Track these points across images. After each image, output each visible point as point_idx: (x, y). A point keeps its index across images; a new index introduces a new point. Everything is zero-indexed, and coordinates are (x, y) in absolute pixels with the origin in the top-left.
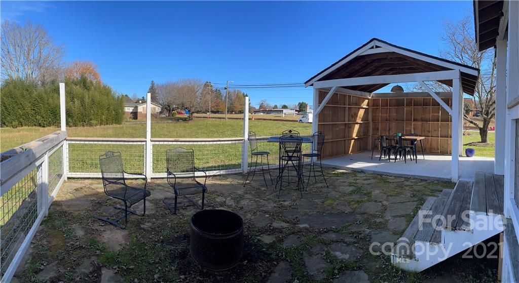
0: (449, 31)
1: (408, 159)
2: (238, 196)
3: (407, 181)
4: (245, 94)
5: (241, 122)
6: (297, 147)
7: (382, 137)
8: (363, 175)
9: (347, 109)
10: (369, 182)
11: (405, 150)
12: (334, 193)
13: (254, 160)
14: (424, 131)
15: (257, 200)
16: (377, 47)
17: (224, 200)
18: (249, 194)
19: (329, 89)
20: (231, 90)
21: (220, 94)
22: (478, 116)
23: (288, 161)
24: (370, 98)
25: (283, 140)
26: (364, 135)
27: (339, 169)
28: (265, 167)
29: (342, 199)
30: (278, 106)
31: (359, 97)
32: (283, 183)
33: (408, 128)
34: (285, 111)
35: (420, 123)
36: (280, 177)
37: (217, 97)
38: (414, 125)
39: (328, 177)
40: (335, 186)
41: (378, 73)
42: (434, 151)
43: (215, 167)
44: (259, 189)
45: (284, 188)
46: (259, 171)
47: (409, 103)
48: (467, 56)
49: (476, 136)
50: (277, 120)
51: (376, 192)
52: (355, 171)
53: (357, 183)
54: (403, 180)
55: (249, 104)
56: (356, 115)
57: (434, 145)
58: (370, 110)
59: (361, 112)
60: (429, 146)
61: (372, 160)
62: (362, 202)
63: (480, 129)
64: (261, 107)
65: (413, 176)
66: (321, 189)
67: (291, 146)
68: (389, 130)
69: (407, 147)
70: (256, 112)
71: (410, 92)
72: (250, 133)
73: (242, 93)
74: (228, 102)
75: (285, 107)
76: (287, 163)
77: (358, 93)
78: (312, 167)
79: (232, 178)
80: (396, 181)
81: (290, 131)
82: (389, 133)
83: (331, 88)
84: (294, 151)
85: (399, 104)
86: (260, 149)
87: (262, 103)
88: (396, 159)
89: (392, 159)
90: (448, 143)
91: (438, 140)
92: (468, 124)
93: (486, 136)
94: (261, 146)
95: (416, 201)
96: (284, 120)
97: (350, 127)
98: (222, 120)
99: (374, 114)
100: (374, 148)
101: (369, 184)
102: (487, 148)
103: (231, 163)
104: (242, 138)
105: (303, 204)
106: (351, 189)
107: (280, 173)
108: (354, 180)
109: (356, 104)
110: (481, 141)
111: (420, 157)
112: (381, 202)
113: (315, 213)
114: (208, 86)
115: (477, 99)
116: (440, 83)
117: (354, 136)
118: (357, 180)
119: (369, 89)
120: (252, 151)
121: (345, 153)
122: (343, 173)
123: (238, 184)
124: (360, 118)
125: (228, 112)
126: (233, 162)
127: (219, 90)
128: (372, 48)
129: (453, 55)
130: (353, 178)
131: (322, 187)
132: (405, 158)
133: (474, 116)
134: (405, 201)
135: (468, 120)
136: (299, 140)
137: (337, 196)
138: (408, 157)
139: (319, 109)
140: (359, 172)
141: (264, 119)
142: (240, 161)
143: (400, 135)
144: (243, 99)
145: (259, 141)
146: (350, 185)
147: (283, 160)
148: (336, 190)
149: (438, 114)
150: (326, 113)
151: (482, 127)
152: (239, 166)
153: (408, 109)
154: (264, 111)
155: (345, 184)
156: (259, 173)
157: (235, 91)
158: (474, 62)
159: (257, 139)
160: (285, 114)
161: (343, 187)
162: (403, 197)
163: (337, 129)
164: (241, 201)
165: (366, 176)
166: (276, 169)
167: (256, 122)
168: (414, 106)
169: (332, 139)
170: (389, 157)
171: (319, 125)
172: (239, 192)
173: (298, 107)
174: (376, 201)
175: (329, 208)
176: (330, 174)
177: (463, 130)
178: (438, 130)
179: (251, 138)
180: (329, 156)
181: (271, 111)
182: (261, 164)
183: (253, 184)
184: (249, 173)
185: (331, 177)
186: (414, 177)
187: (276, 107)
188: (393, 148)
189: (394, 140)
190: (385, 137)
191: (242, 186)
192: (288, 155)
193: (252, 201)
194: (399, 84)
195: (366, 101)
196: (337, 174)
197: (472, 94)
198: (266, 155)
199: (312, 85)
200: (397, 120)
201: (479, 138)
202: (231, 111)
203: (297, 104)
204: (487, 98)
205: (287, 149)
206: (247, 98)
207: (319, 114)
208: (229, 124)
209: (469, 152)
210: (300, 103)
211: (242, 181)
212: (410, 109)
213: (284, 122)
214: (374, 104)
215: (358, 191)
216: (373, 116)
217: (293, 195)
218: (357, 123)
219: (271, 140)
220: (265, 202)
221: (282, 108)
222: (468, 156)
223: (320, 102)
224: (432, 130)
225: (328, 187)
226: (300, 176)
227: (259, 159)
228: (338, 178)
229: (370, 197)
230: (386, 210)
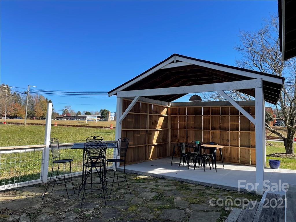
0: (246, 42)
1: (208, 168)
2: (34, 211)
3: (207, 189)
4: (48, 100)
5: (43, 129)
6: (101, 153)
7: (181, 144)
8: (163, 181)
9: (148, 117)
10: (170, 188)
11: (204, 158)
12: (136, 199)
13: (56, 168)
14: (223, 140)
15: (56, 212)
16: (177, 61)
17: (18, 218)
18: (48, 207)
19: (133, 98)
20: (33, 95)
21: (19, 98)
22: (279, 126)
23: (92, 167)
24: (169, 107)
25: (87, 147)
26: (163, 142)
27: (140, 175)
28: (67, 176)
29: (145, 205)
30: (81, 113)
31: (159, 106)
32: (86, 191)
33: (206, 137)
34: (88, 117)
35: (218, 132)
36: (84, 185)
37: (16, 101)
38: (212, 133)
39: (130, 183)
40: (138, 192)
41: (177, 84)
42: (234, 161)
43: (8, 180)
44: (59, 200)
45: (87, 197)
46: (59, 181)
47: (207, 112)
48: (267, 65)
49: (280, 147)
50: (80, 126)
51: (178, 199)
52: (156, 177)
53: (158, 189)
54: (204, 188)
55: (53, 109)
56: (156, 122)
57: (234, 154)
58: (169, 118)
59: (161, 120)
60: (228, 155)
61: (171, 166)
62: (165, 208)
63: (284, 139)
64: (64, 113)
65: (215, 185)
66: (124, 195)
67: (95, 153)
68: (187, 137)
69: (206, 155)
70: (59, 118)
71: (207, 101)
72: (52, 139)
73: (46, 98)
74: (29, 106)
75: (88, 113)
76: (91, 170)
77: (158, 102)
78: (116, 173)
79: (29, 191)
80: (197, 188)
81: (95, 137)
82: (187, 141)
83: (134, 98)
84: (98, 157)
85: (197, 112)
86: (63, 157)
87: (66, 109)
88: (195, 166)
89: (192, 166)
90: (249, 153)
91: (238, 149)
92: (270, 134)
93: (291, 147)
94: (64, 154)
95: (220, 211)
96: (86, 126)
97: (150, 134)
98: (20, 125)
99: (173, 122)
100: (173, 155)
101: (170, 191)
102: (293, 160)
103: (27, 173)
104: (43, 146)
105: (106, 212)
106: (153, 195)
107: (83, 181)
108: (156, 186)
109: (156, 112)
110: (285, 152)
111: (219, 166)
112: (183, 209)
113: (119, 220)
114: (5, 88)
115: (279, 108)
116: (238, 92)
117: (154, 142)
118: (158, 186)
119: (169, 98)
120: (53, 158)
121: (145, 160)
122: (145, 179)
123: (35, 198)
124: (160, 125)
125: (28, 117)
126: (31, 172)
127: (18, 94)
128: (173, 62)
129: (252, 65)
130: (155, 184)
131: (125, 193)
132: (204, 166)
133: (274, 125)
134: (209, 210)
135: (270, 130)
136: (104, 146)
137: (140, 203)
138: (207, 165)
139: (123, 116)
140: (159, 178)
141: (68, 126)
142: (39, 171)
143: (199, 142)
144: (46, 104)
145: (61, 148)
146: (152, 191)
147: (86, 166)
148: (139, 196)
149: (237, 123)
150: (128, 120)
151: (286, 137)
152: (38, 176)
153: (206, 117)
154: (68, 118)
155: (147, 190)
156: (60, 182)
157: (37, 96)
158: (275, 70)
159: (60, 146)
160: (88, 120)
161: (145, 193)
162: (206, 206)
163: (139, 135)
164: (38, 217)
165: (167, 182)
166: (79, 176)
167: (59, 128)
168: (212, 114)
169: (134, 145)
170: (188, 164)
171: (122, 131)
172: (36, 206)
173: (100, 114)
174: (178, 208)
175: (133, 214)
176: (132, 180)
177: (265, 140)
178: (238, 140)
179: (53, 145)
180: (131, 161)
181: (75, 117)
182: (62, 173)
183: (54, 195)
184: (49, 184)
185: (133, 182)
186: (216, 187)
187: (79, 113)
188: (192, 155)
189: (193, 147)
190: (184, 144)
191: (40, 200)
192: (92, 161)
193: (51, 215)
194: (197, 94)
195: (166, 110)
196: (139, 180)
197: (274, 102)
198: (68, 163)
199: (116, 94)
200: (195, 128)
201: (283, 149)
202: (31, 116)
203: (99, 111)
204: (291, 107)
205: (92, 155)
206: (50, 105)
207: (123, 121)
208: (28, 130)
209: (274, 164)
210: (101, 110)
211: (41, 194)
212: (208, 118)
213: (88, 128)
214: (173, 112)
215: (160, 197)
216: (171, 124)
217: (97, 204)
218: (157, 130)
219: (75, 147)
220: (66, 213)
221: (86, 114)
222: (272, 168)
223: (124, 110)
224: (232, 139)
225: (130, 193)
226: (103, 182)
227: (61, 168)
228: (140, 184)
229: (172, 203)
230: (189, 217)
